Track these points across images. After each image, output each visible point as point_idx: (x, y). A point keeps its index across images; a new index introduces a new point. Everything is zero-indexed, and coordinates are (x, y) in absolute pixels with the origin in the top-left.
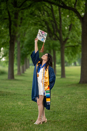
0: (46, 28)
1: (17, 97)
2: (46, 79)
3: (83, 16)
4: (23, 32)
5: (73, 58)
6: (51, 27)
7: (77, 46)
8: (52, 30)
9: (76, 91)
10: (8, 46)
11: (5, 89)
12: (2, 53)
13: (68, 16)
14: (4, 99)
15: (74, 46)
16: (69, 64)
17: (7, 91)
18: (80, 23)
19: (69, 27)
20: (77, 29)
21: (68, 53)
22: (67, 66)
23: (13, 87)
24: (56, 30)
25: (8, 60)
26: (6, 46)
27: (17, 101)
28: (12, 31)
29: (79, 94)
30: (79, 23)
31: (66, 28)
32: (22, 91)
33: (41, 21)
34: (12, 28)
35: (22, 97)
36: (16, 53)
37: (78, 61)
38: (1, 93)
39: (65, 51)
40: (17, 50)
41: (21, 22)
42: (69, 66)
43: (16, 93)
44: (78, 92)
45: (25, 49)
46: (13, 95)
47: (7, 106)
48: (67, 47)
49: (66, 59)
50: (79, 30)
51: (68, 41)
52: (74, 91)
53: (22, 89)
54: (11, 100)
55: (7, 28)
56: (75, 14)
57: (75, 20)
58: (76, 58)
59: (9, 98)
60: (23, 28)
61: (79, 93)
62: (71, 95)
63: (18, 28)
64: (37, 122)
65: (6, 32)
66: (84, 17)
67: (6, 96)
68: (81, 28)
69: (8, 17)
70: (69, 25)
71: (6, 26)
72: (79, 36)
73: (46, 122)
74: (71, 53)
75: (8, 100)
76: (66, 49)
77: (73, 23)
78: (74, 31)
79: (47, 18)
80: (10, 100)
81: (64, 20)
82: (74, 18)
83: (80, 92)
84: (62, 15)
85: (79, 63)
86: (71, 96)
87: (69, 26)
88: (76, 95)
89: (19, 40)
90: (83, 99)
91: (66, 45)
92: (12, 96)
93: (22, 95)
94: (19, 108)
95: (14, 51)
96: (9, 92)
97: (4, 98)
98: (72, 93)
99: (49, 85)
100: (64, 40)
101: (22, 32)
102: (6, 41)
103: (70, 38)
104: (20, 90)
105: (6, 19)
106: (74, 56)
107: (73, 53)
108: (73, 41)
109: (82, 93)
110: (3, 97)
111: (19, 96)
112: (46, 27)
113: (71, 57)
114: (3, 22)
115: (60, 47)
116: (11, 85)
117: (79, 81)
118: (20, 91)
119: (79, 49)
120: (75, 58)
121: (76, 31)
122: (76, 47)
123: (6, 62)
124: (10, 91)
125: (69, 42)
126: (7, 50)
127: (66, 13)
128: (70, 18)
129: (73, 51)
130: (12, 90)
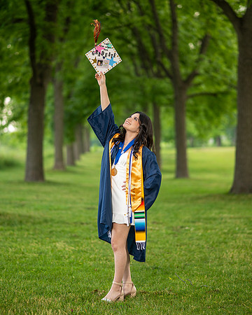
0: (133, 46)
1: (54, 229)
2: (135, 181)
3: (243, 14)
4: (73, 56)
5: (213, 127)
6: (147, 42)
7: (225, 93)
8: (151, 50)
9: (220, 213)
10: (26, 93)
11: (14, 207)
12: (8, 112)
13: (197, 14)
14: (14, 234)
15: (215, 95)
16: (200, 141)
17: (24, 212)
18: (233, 33)
19: (199, 44)
20: (223, 47)
21: (196, 113)
22: (193, 146)
23: (42, 201)
24: (160, 51)
25: (26, 130)
26: (18, 94)
27: (54, 238)
28: (38, 53)
29: (229, 221)
30: (229, 34)
31: (191, 46)
32: (69, 212)
33: (120, 27)
34: (37, 45)
35: (67, 229)
36: (51, 112)
37: (227, 134)
38: (2, 218)
39: (187, 108)
40: (53, 104)
41: (66, 31)
42: (201, 146)
43: (48, 219)
44: (225, 215)
45: (77, 101)
46: (40, 223)
47: (23, 253)
48: (192, 96)
49: (191, 127)
50: (230, 51)
51: (197, 80)
52: (214, 214)
53: (70, 209)
54: (35, 237)
55: (21, 45)
56: (218, 10)
57: (218, 24)
58: (221, 127)
59: (28, 230)
60: (73, 46)
61: (231, 218)
62: (207, 223)
63: (57, 44)
64: (110, 297)
65: (21, 56)
66: (244, 16)
67: (19, 226)
68: (235, 46)
69: (26, 16)
70: (200, 36)
71: (20, 39)
72: (229, 67)
73: (135, 294)
74: (205, 111)
75: (25, 236)
76: (190, 101)
77: (214, 33)
78: (216, 55)
79: (136, 19)
80: (31, 236)
81: (185, 25)
82: (214, 20)
83: (232, 216)
84: (178, 12)
85: (228, 139)
86: (206, 225)
87: (200, 39)
88: (220, 223)
89: (58, 76)
90: (242, 236)
91: (191, 91)
92: (38, 227)
93: (68, 223)
94: (59, 258)
95: (43, 105)
96: (28, 214)
97: (13, 231)
98: (208, 220)
99: (143, 196)
100: (184, 78)
101: (69, 56)
102: (21, 80)
103: (201, 71)
104: (62, 210)
105: (19, 20)
106: (216, 120)
107: (211, 113)
108: (211, 80)
109: (240, 218)
110: (9, 230)
111: (59, 227)
112: (134, 42)
113: (206, 123)
114: (11, 30)
115: (171, 96)
116: (35, 197)
117: (230, 187)
118: (64, 212)
119: (230, 101)
120: (217, 127)
121: (222, 54)
122: (220, 96)
123: (20, 136)
124: (32, 213)
125: (199, 84)
126: (23, 103)
127: (192, 7)
128: (203, 20)
129: (211, 107)
130: (36, 209)
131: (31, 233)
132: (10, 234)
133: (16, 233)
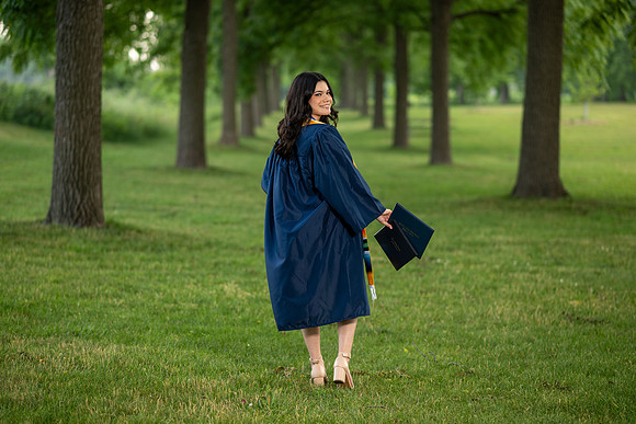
1: (220, 259)
9: (493, 233)
10: (179, 3)
12: (151, 37)
27: (220, 277)
29: (504, 248)
32: (245, 229)
35: (241, 260)
43: (213, 241)
44: (500, 238)
45: (259, 20)
54: (193, 272)
59: (182, 261)
67: (169, 253)
75: (178, 271)
86: (469, 256)
90: (521, 276)
92: (197, 254)
93: (241, 249)
94: (227, 312)
96: (182, 232)
97: (161, 261)
120: (500, 69)
131: (187, 265)
132: (156, 268)
133: (165, 265)
